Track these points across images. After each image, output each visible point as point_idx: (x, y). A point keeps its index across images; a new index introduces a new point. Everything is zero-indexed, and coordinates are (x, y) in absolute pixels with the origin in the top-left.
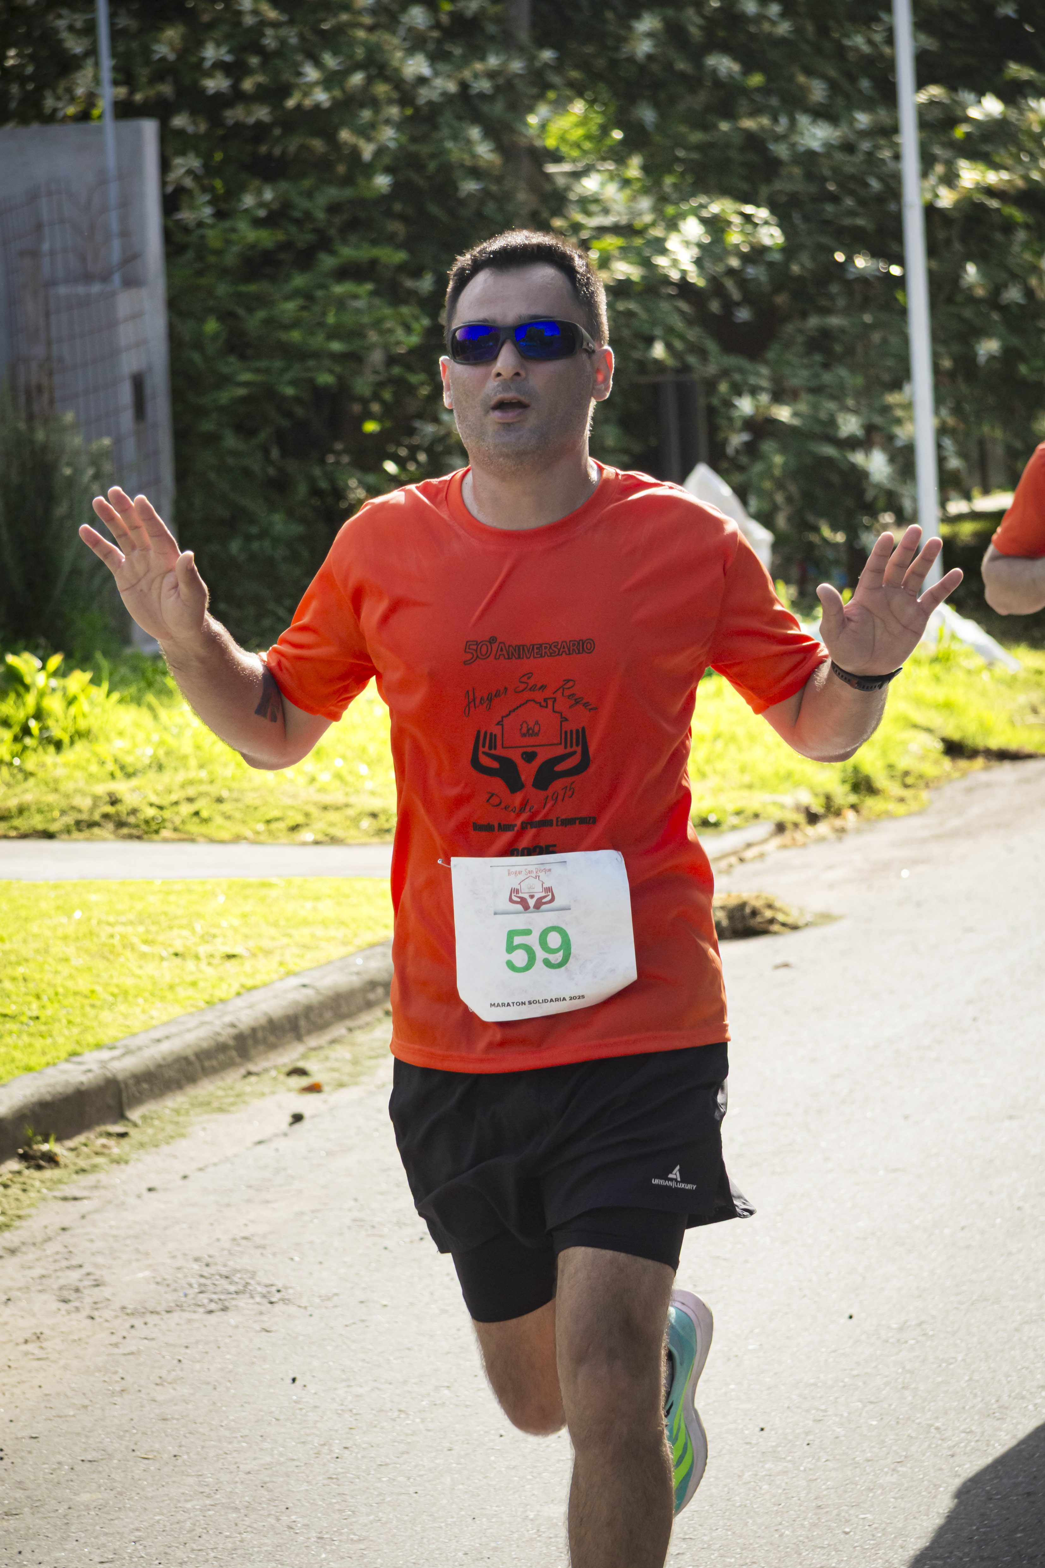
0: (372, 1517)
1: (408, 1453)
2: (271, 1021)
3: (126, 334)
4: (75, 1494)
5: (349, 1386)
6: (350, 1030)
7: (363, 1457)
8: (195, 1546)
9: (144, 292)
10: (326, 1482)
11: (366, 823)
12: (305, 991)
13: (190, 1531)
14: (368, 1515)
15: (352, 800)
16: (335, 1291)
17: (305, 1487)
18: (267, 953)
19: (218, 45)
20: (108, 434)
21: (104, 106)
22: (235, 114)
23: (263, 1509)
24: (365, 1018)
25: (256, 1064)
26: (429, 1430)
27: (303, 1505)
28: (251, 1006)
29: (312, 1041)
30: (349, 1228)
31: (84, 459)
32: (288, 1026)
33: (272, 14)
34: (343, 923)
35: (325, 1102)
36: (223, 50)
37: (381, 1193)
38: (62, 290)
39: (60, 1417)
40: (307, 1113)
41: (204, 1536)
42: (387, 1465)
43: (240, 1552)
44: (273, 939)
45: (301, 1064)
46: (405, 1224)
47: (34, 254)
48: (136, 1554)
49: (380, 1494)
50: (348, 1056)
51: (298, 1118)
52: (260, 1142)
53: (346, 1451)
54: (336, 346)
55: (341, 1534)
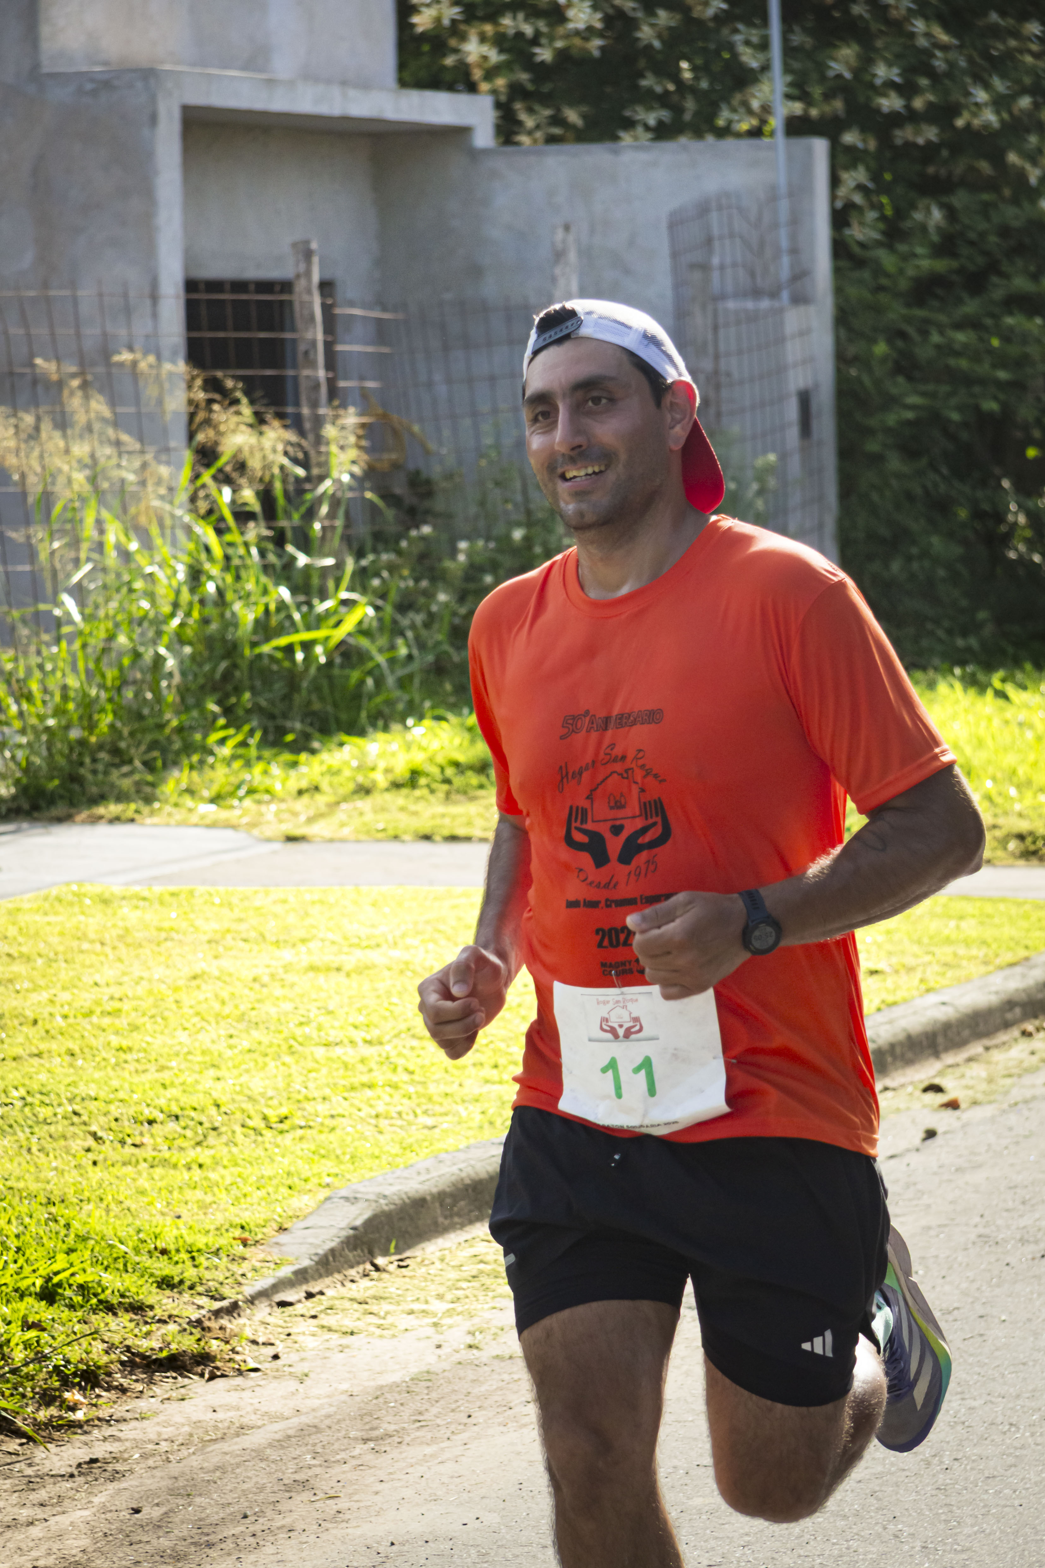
0: (976, 1528)
1: (1015, 1466)
2: (909, 1037)
3: (793, 351)
4: (688, 1498)
5: (963, 1399)
6: (987, 1049)
7: (972, 1469)
8: (802, 1552)
9: (812, 309)
10: (934, 1492)
11: (1012, 845)
12: (944, 1009)
13: (799, 1537)
14: (972, 1526)
15: (1001, 821)
16: (956, 1305)
17: (913, 1496)
18: (910, 970)
19: (890, 65)
20: (774, 450)
21: (776, 122)
22: (903, 135)
23: (871, 1517)
24: (1002, 1037)
25: (893, 1079)
26: (1038, 1445)
27: (910, 1515)
28: (891, 1022)
29: (949, 1058)
30: (974, 1243)
31: (749, 473)
32: (925, 1043)
33: (944, 37)
34: (984, 943)
35: (958, 1118)
36: (896, 70)
37: (1007, 1210)
38: (731, 305)
39: (680, 1422)
40: (940, 1130)
41: (812, 1543)
42: (994, 1477)
43: (845, 1559)
44: (916, 956)
45: (937, 1081)
46: (1028, 1241)
47: (704, 267)
48: (744, 1558)
49: (985, 1506)
50: (984, 1074)
51: (931, 1134)
52: (892, 1157)
53: (956, 1463)
54: (1002, 375)
55: (945, 1544)
